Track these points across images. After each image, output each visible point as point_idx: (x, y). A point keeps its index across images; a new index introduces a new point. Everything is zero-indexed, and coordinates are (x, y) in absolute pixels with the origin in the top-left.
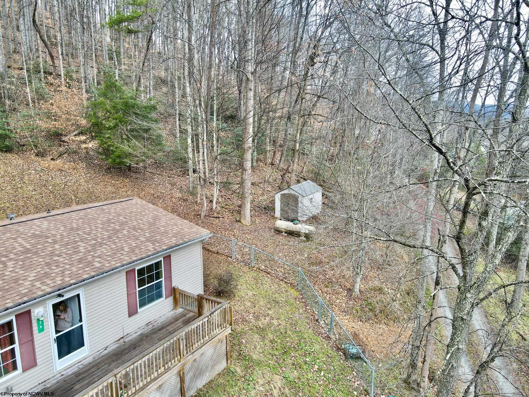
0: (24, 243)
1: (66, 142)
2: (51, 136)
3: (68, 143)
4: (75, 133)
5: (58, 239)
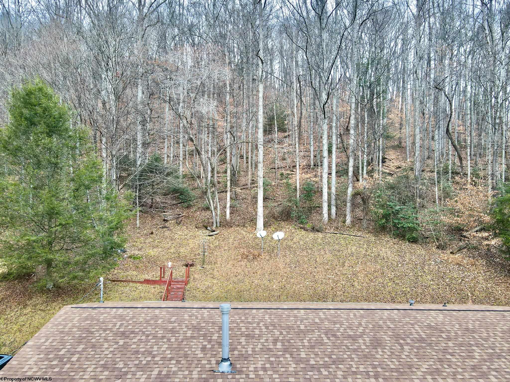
0: (420, 331)
1: (466, 237)
2: (453, 230)
3: (469, 238)
4: (476, 229)
5: (452, 337)
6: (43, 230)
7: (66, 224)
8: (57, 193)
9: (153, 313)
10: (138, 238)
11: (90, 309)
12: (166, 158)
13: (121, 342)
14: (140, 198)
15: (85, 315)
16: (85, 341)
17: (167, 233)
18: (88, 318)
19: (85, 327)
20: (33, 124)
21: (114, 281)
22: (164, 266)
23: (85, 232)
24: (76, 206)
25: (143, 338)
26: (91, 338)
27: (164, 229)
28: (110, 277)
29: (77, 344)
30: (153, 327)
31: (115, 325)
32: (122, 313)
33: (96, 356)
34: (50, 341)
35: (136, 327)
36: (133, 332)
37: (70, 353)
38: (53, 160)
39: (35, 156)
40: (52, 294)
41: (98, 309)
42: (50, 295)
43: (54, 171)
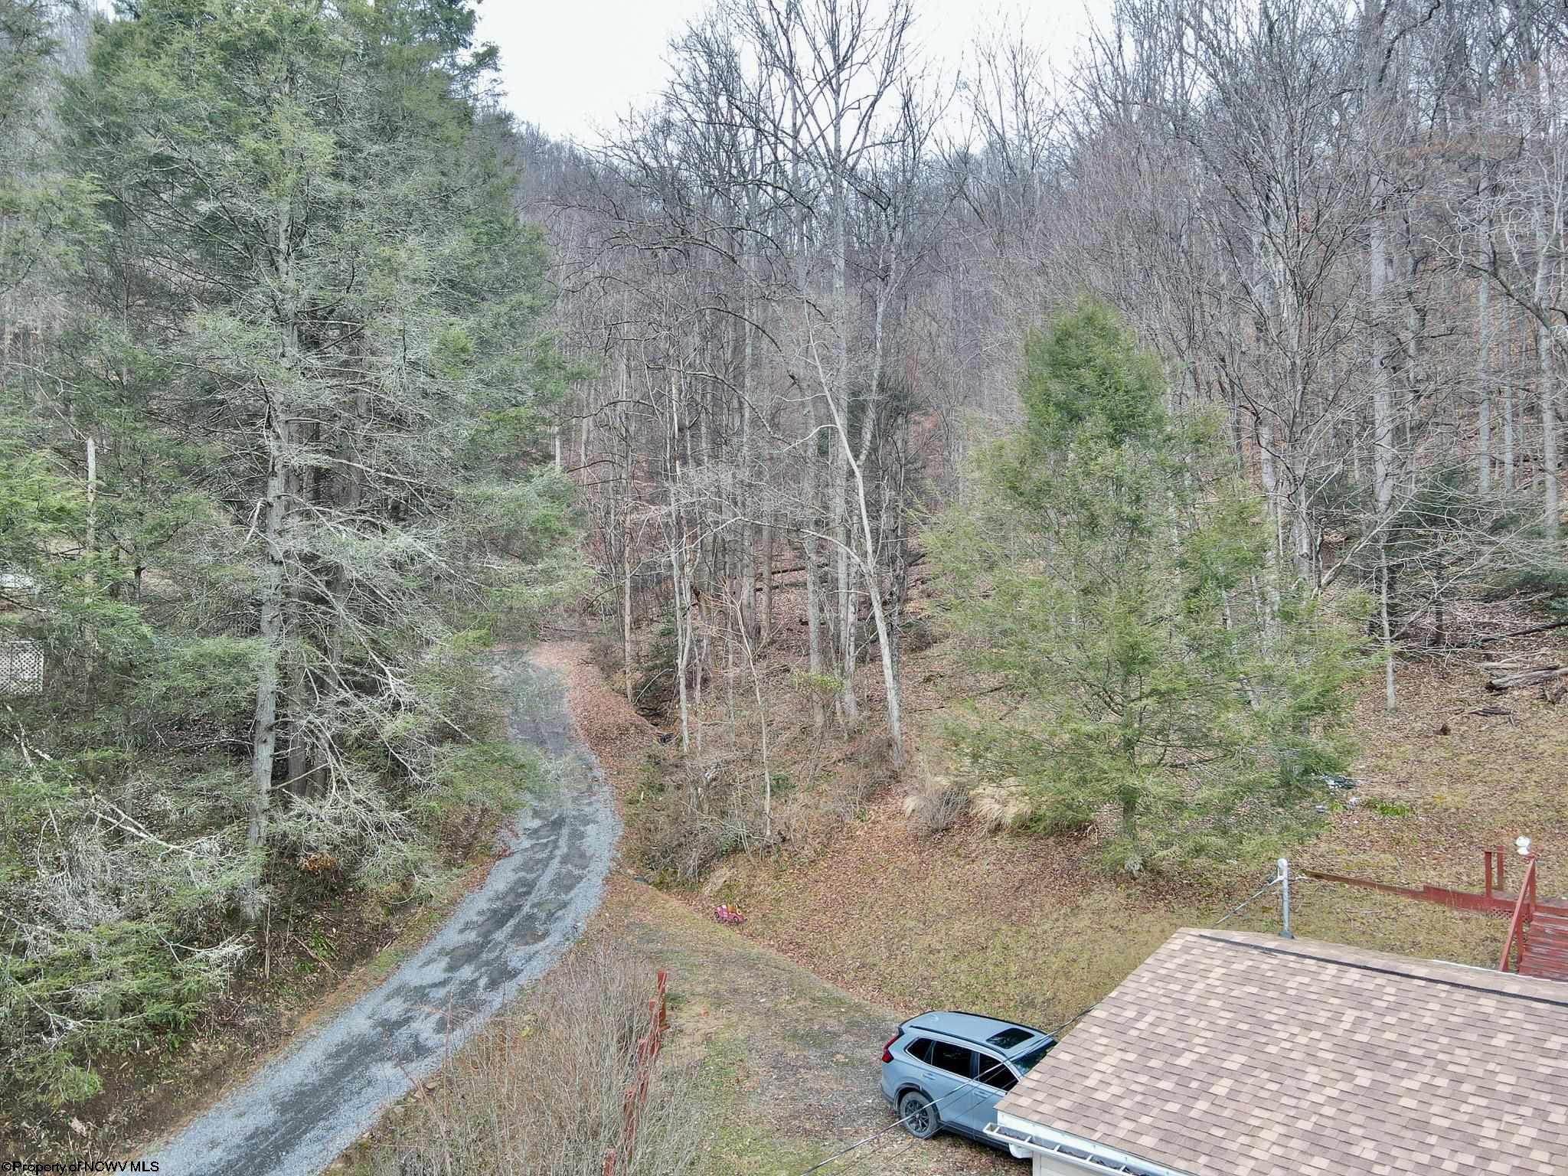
6: (1109, 706)
7: (1168, 692)
8: (1143, 603)
9: (1472, 1007)
10: (1394, 744)
11: (1255, 952)
12: (1486, 470)
13: (1364, 1078)
14: (1392, 610)
15: (1242, 967)
16: (1247, 1043)
17: (1505, 733)
18: (1252, 976)
19: (1241, 1002)
20: (1075, 417)
21: (1319, 876)
22: (1501, 848)
23: (1223, 718)
24: (1194, 639)
25: (1442, 1082)
26: (1264, 1040)
27: (1493, 719)
28: (1305, 861)
29: (1224, 1046)
30: (1476, 1055)
31: (1338, 1016)
32: (1356, 985)
33: (1285, 1100)
34: (1149, 1019)
35: (1411, 1041)
36: (1401, 1055)
37: (1208, 1069)
38: (1127, 509)
39: (1083, 504)
40: (1141, 888)
41: (1280, 956)
42: (1136, 890)
43: (1131, 539)
